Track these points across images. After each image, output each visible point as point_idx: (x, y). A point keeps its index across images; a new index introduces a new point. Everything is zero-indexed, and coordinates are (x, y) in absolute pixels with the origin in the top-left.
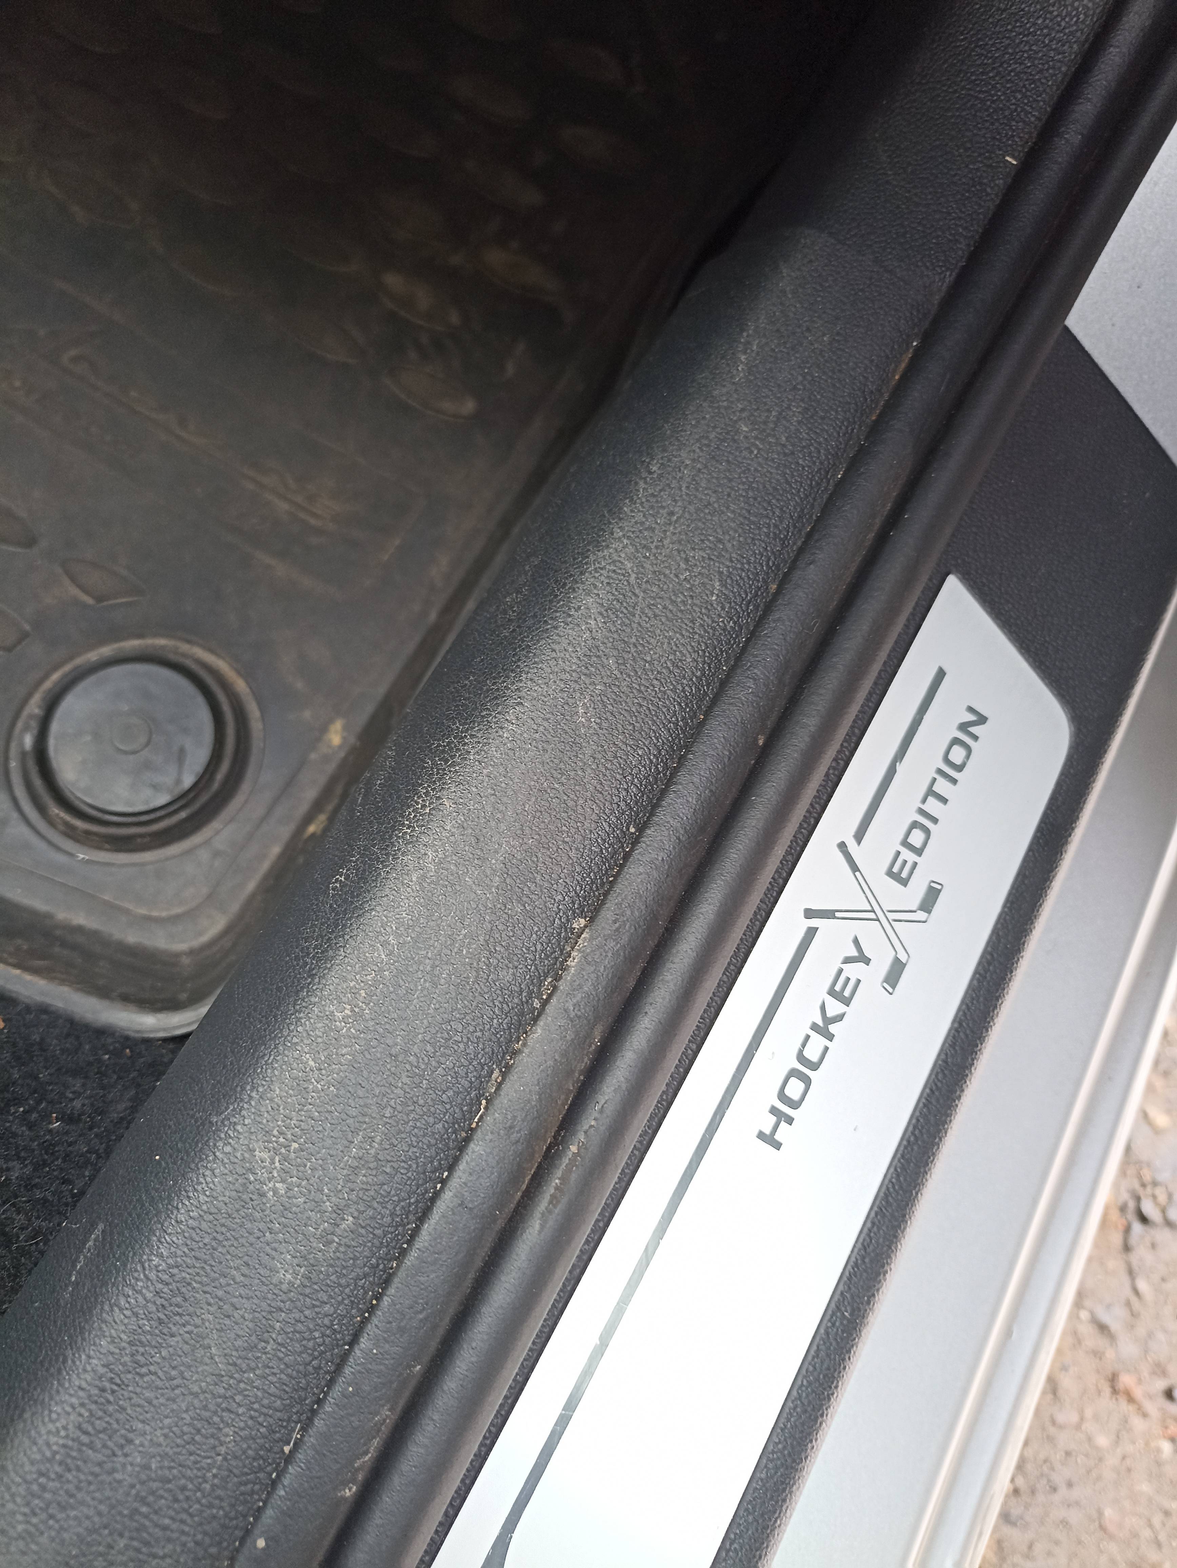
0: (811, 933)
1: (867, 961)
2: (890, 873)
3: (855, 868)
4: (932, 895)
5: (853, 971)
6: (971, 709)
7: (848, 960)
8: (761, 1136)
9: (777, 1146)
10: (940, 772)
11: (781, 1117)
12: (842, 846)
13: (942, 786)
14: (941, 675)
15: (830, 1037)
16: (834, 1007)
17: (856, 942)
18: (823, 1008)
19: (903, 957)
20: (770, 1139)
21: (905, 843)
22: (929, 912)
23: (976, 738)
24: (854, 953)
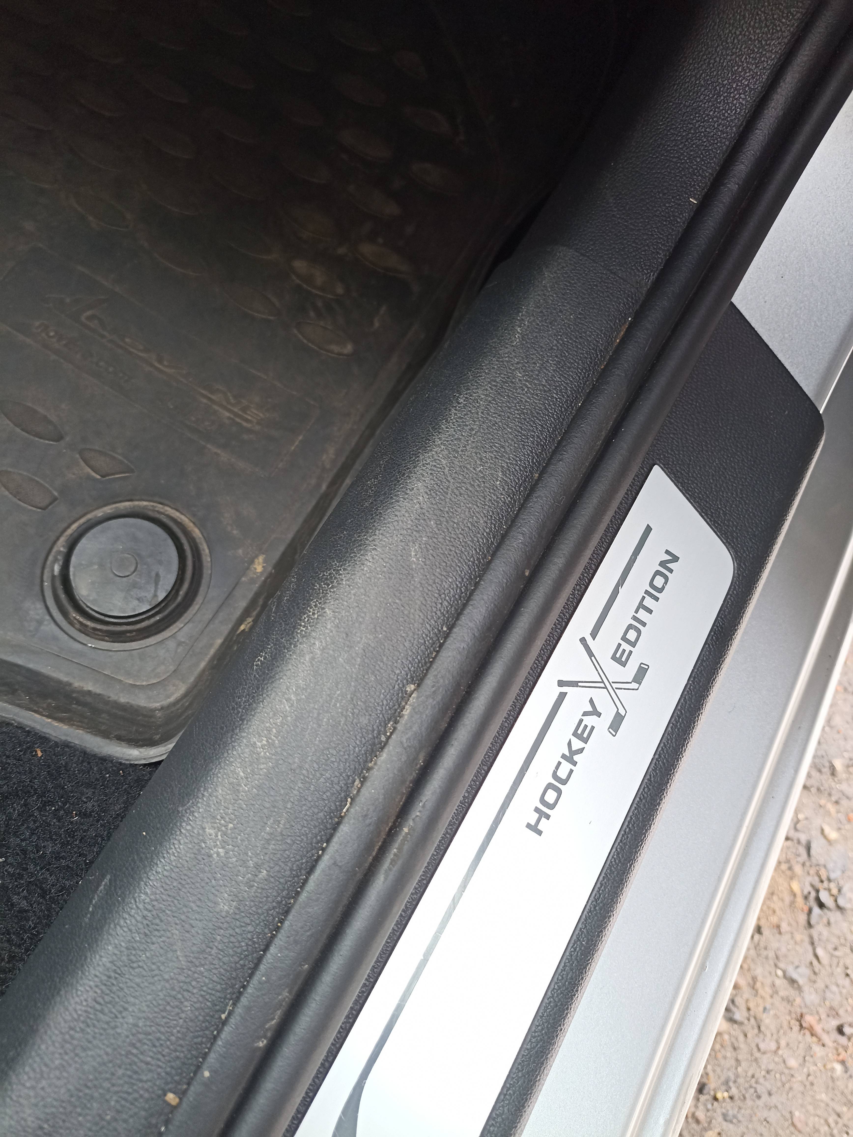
0: (562, 696)
1: (599, 715)
2: (614, 658)
3: (591, 654)
4: (642, 672)
5: (589, 721)
6: (667, 552)
7: (585, 714)
8: (529, 826)
9: (540, 833)
10: (647, 592)
11: (542, 815)
12: (583, 640)
13: (648, 602)
14: (648, 530)
15: (575, 764)
16: (577, 744)
17: (591, 701)
18: (569, 744)
19: (622, 712)
20: (534, 828)
21: (624, 638)
22: (640, 684)
23: (671, 571)
24: (590, 709)
